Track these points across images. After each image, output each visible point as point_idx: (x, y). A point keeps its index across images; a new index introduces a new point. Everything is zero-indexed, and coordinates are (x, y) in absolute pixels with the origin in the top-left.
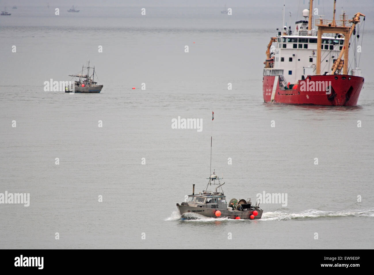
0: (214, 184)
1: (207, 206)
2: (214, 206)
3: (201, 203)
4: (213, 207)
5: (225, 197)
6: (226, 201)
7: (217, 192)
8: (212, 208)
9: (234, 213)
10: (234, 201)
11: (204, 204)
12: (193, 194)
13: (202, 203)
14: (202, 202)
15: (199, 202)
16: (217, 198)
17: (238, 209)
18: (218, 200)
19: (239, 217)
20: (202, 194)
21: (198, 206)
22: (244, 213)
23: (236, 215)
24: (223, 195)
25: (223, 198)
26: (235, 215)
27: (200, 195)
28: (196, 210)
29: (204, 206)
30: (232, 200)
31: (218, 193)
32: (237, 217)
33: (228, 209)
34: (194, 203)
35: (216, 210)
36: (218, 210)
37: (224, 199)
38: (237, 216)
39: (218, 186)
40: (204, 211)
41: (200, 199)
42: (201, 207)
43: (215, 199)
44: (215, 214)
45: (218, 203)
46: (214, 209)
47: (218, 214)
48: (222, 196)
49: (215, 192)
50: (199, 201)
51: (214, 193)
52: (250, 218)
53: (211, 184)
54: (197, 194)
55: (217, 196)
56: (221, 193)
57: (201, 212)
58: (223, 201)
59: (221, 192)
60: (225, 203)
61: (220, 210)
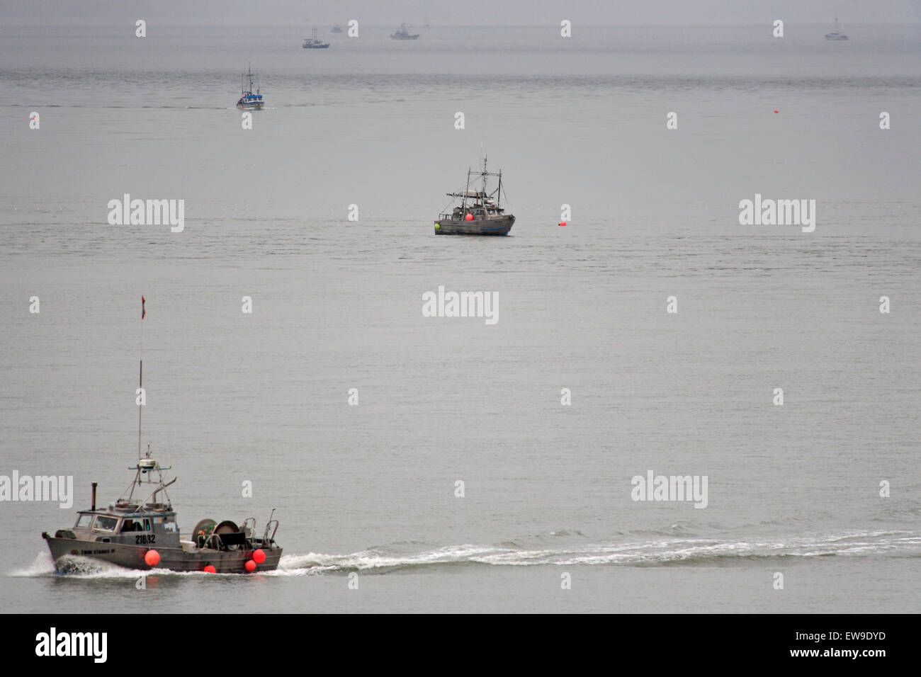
0: (149, 482)
1: (122, 540)
2: (142, 540)
3: (109, 532)
4: (140, 541)
5: (174, 515)
6: (177, 526)
7: (157, 502)
8: (137, 543)
9: (199, 556)
10: (206, 525)
11: (114, 535)
12: (94, 508)
13: (110, 531)
14: (110, 528)
15: (103, 530)
16: (152, 517)
17: (212, 546)
18: (155, 522)
19: (211, 567)
20: (111, 508)
21: (98, 539)
22: (227, 557)
23: (204, 562)
24: (169, 509)
25: (169, 518)
26: (201, 562)
27: (108, 511)
28: (93, 549)
29: (114, 539)
30: (203, 522)
31: (157, 506)
32: (207, 565)
33: (181, 547)
34: (88, 529)
35: (148, 550)
36: (152, 549)
37: (173, 521)
38: (208, 564)
39: (158, 486)
40: (113, 551)
41: (108, 522)
42: (107, 540)
43: (147, 520)
44: (144, 558)
45: (154, 531)
46: (142, 547)
47: (150, 560)
48: (168, 514)
49: (151, 502)
50: (104, 527)
51: (147, 505)
52: (243, 569)
53: (140, 482)
54: (101, 509)
55: (152, 513)
56: (166, 506)
57: (104, 555)
58: (167, 526)
59: (166, 502)
60: (174, 530)
61: (156, 549)
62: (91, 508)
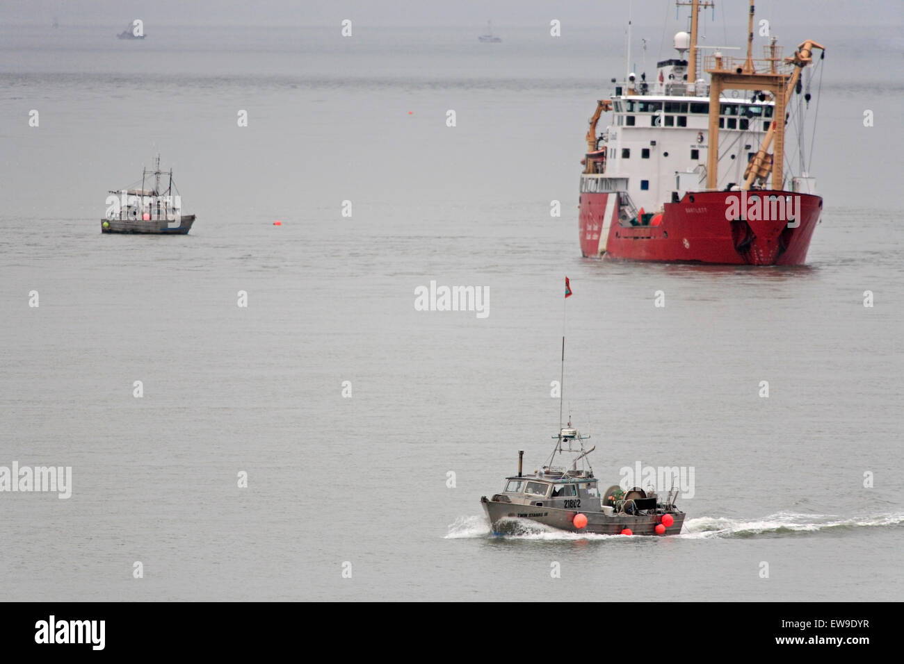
0: (570, 450)
1: (553, 504)
2: (570, 504)
3: (540, 497)
4: (567, 505)
5: (595, 481)
6: (598, 492)
7: (577, 469)
8: (566, 507)
9: (618, 520)
10: (615, 491)
11: (546, 499)
12: (520, 474)
13: (541, 495)
14: (541, 492)
15: (534, 494)
16: (577, 483)
17: (628, 511)
18: (580, 488)
19: (629, 530)
20: (541, 474)
21: (533, 503)
22: (641, 521)
23: (621, 525)
24: (591, 476)
25: (592, 484)
26: (619, 526)
27: (538, 477)
28: (528, 513)
29: (546, 503)
30: (612, 488)
31: (579, 473)
32: (625, 529)
33: (603, 511)
34: (521, 496)
35: (576, 514)
36: (579, 513)
37: (595, 487)
38: (626, 527)
39: (580, 454)
40: (546, 514)
41: (537, 487)
42: (540, 504)
43: (574, 486)
44: (573, 522)
45: (579, 496)
46: (571, 511)
47: (579, 523)
48: (590, 479)
49: (572, 469)
50: (534, 492)
51: (569, 472)
52: (653, 531)
53: (561, 450)
54: (528, 475)
55: (577, 479)
56: (587, 473)
57: (539, 518)
58: (592, 491)
59: (587, 469)
60: (596, 496)
61: (585, 514)
62: (518, 475)
